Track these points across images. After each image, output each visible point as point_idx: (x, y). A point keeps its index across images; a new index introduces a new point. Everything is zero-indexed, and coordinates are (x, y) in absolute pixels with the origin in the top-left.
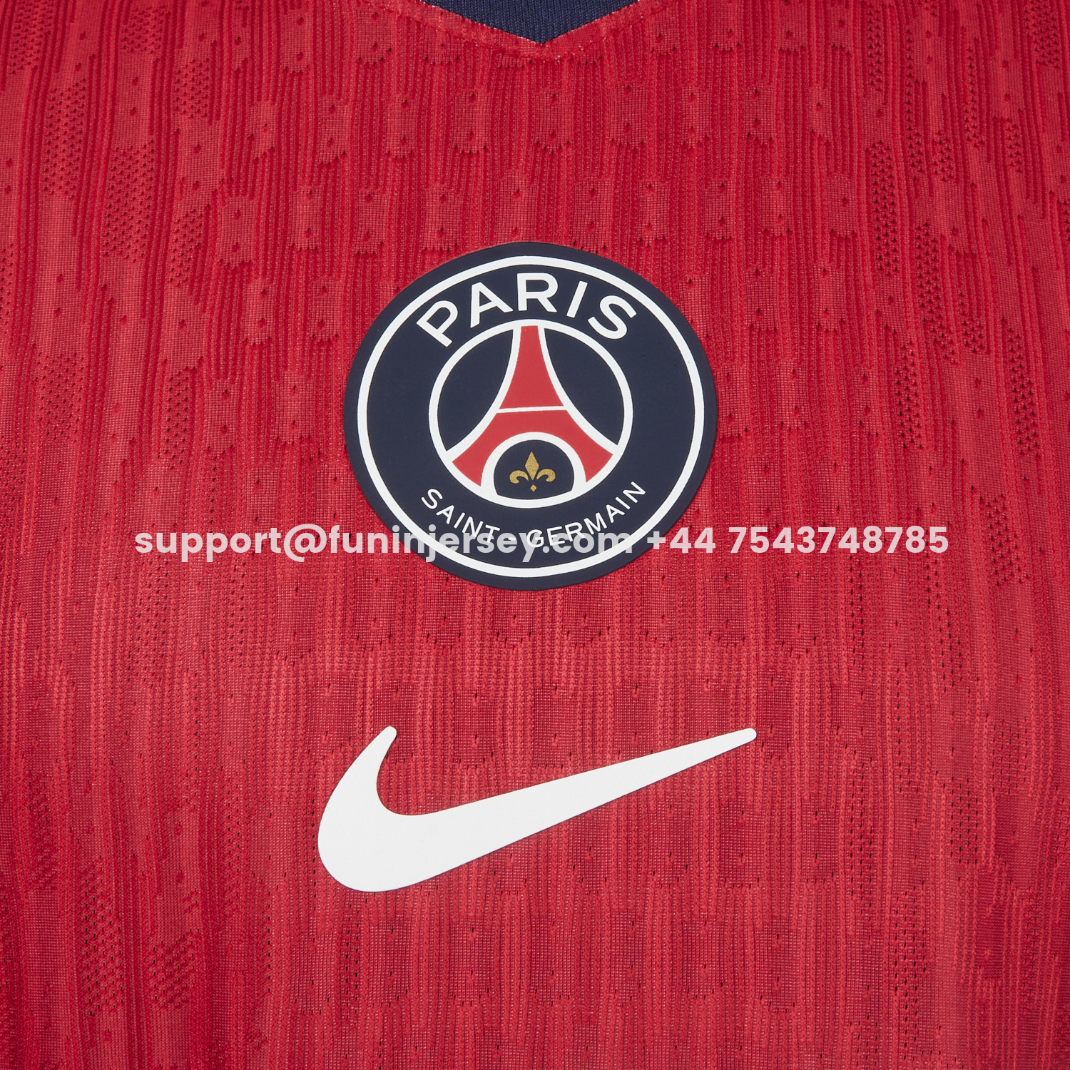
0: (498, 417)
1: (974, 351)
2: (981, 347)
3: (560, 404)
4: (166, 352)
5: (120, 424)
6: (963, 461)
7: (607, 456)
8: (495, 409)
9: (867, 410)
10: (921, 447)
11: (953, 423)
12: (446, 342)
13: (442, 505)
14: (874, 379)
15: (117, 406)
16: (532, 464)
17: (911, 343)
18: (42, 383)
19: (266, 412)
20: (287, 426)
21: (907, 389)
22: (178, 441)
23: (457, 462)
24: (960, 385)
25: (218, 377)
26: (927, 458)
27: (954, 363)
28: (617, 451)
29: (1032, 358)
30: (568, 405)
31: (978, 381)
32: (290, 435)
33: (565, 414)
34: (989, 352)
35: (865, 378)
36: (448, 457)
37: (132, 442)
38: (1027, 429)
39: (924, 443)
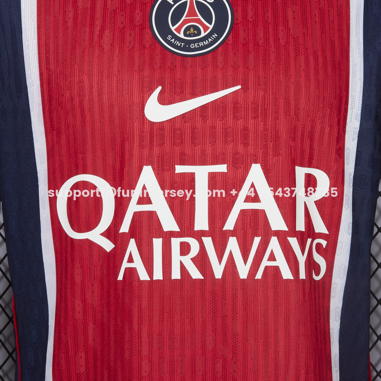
0: (184, 20)
1: (294, 5)
2: (295, 4)
3: (198, 17)
4: (108, 6)
5: (98, 23)
6: (290, 29)
7: (209, 28)
8: (184, 18)
9: (268, 17)
10: (280, 25)
11: (288, 20)
12: (173, 3)
13: (171, 39)
14: (270, 11)
15: (97, 19)
16: (192, 30)
17: (279, 3)
18: (80, 14)
19: (132, 19)
20: (136, 22)
21: (277, 13)
22: (112, 26)
23: (175, 30)
24: (290, 12)
25: (120, 11)
26: (281, 28)
27: (289, 7)
28: (211, 27)
29: (307, 7)
30: (200, 17)
31: (294, 12)
32: (137, 24)
33: (199, 19)
34: (297, 5)
35: (268, 10)
36: (173, 28)
37: (101, 26)
38: (305, 22)
39: (281, 24)
